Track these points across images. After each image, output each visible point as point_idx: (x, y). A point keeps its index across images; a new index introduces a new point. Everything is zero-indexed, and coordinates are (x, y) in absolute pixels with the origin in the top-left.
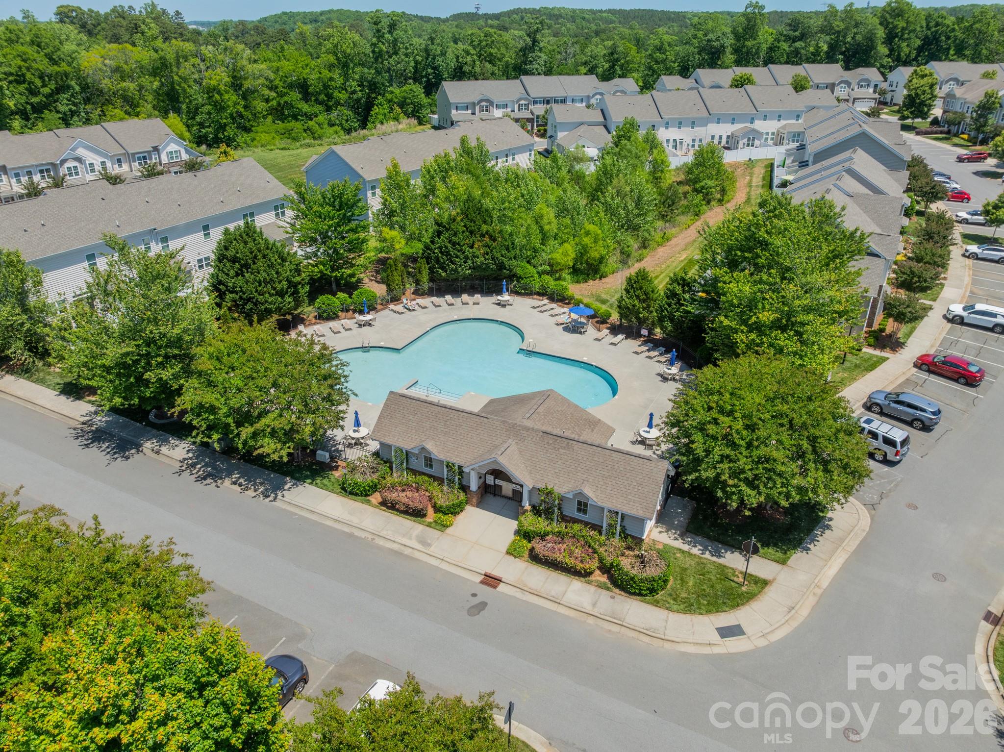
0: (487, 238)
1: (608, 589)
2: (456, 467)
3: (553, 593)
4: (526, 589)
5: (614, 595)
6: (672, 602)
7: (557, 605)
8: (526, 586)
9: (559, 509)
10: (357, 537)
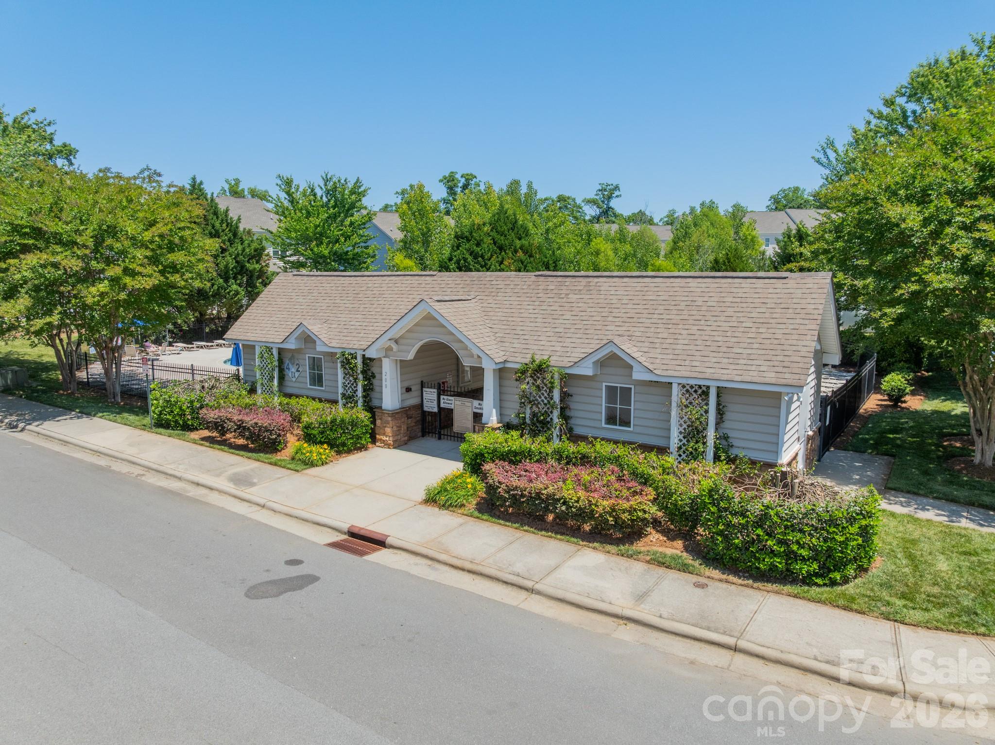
0: (520, 254)
1: (684, 568)
2: (359, 361)
3: (519, 568)
4: (443, 557)
5: (702, 580)
6: (900, 603)
7: (524, 594)
8: (446, 552)
9: (564, 416)
10: (114, 472)
